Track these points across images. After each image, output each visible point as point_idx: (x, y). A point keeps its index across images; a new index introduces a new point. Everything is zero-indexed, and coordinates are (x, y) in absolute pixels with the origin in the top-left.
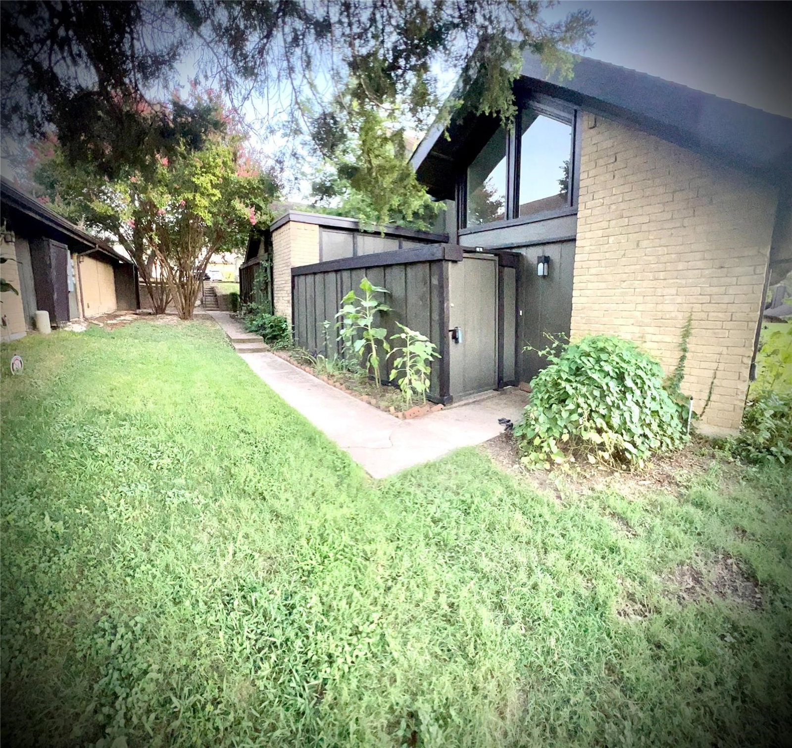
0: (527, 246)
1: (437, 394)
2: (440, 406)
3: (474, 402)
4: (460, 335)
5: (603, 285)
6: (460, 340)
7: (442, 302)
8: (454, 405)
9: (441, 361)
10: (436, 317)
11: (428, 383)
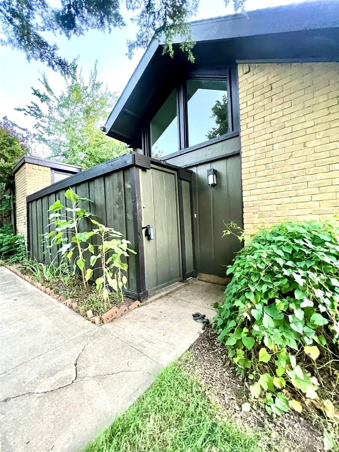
0: (197, 165)
1: (133, 291)
2: (137, 302)
3: (167, 295)
4: (152, 232)
5: (272, 184)
6: (152, 237)
7: (135, 202)
8: (150, 300)
9: (137, 256)
10: (130, 217)
11: (125, 279)
